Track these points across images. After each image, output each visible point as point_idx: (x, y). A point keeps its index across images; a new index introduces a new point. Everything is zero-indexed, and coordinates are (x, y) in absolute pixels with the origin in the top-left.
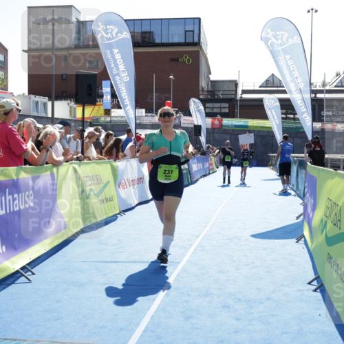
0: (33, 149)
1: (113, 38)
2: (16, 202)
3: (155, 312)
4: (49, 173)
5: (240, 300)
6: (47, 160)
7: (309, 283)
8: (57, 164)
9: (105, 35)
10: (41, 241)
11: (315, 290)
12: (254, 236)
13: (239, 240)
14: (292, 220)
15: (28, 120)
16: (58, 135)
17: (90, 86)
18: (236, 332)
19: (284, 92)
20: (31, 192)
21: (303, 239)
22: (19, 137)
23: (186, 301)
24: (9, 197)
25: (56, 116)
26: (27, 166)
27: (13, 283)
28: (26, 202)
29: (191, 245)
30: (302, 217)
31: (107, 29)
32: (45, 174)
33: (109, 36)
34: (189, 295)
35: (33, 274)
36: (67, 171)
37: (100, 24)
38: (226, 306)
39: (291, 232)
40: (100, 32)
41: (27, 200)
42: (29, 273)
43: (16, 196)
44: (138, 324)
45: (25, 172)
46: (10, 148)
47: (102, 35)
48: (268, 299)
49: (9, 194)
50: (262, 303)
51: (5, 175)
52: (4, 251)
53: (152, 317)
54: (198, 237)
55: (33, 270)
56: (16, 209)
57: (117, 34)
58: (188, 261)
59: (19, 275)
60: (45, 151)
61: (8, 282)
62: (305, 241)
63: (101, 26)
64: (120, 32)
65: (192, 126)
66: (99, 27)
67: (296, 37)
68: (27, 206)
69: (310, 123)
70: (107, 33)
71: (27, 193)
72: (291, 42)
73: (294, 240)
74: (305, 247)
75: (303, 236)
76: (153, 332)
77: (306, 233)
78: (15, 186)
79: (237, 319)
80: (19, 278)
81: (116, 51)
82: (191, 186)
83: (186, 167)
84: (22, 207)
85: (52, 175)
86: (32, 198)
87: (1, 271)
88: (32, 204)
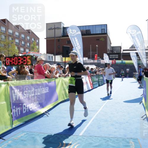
1: (75, 34)
2: (43, 90)
3: (89, 126)
4: (54, 81)
5: (117, 123)
6: (53, 76)
7: (142, 117)
8: (56, 78)
10: (51, 103)
11: (143, 120)
12: (124, 102)
13: (119, 103)
14: (139, 96)
15: (47, 64)
16: (56, 68)
17: (67, 51)
18: (115, 132)
19: (136, 50)
20: (48, 87)
21: (142, 103)
22: (43, 69)
23: (99, 123)
25: (56, 61)
27: (42, 117)
28: (46, 91)
29: (102, 105)
30: (142, 96)
31: (72, 31)
32: (52, 81)
33: (73, 33)
34: (100, 121)
35: (49, 114)
36: (60, 80)
37: (70, 29)
38: (113, 125)
39: (139, 101)
40: (70, 32)
41: (46, 90)
42: (47, 114)
43: (43, 88)
44: (83, 130)
45: (46, 81)
48: (127, 122)
49: (41, 88)
50: (124, 124)
51: (39, 82)
52: (39, 106)
56: (43, 93)
57: (76, 33)
58: (101, 110)
59: (44, 114)
60: (52, 73)
62: (143, 104)
63: (71, 30)
64: (77, 32)
65: (104, 63)
66: (70, 30)
67: (139, 31)
68: (46, 92)
69: (146, 62)
70: (73, 32)
71: (46, 88)
72: (138, 33)
73: (139, 103)
74: (143, 106)
75: (142, 102)
76: (87, 132)
77: (143, 101)
78: (43, 86)
79: (116, 128)
81: (76, 38)
82: (104, 85)
83: (102, 78)
84: (45, 92)
85: (55, 82)
86: (48, 89)
87: (39, 113)
88: (48, 91)
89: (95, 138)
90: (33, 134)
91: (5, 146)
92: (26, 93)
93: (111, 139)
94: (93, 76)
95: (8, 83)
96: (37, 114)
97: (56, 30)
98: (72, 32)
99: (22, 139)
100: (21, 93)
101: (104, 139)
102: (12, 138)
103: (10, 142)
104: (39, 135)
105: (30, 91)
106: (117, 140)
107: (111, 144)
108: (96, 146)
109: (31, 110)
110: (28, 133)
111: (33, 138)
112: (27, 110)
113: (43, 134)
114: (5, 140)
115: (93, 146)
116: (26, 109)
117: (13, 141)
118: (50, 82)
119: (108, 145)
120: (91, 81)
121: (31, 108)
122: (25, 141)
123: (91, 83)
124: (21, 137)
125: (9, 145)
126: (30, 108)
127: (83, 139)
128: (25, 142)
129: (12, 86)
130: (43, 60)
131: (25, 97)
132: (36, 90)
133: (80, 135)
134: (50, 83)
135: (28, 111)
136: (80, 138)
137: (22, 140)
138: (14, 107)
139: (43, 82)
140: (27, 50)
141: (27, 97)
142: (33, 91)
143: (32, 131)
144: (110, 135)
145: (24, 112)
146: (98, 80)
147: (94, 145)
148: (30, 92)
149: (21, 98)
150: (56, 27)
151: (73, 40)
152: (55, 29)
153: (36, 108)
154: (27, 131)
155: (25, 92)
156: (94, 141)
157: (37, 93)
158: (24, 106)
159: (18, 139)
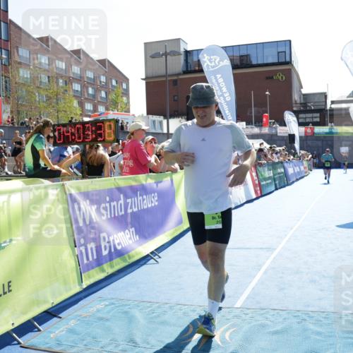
0: (156, 160)
1: (217, 66)
2: (145, 201)
3: (256, 285)
4: (169, 178)
5: (324, 276)
8: (175, 171)
9: (209, 64)
10: (165, 232)
12: (338, 226)
13: (327, 230)
18: (320, 299)
20: (156, 194)
23: (281, 277)
24: (140, 198)
25: (171, 132)
26: (152, 174)
27: (145, 264)
28: (152, 202)
29: (286, 235)
32: (166, 179)
33: (213, 64)
34: (283, 273)
35: (160, 257)
37: (205, 55)
38: (313, 281)
40: (205, 62)
41: (153, 200)
42: (157, 257)
43: (145, 197)
44: (242, 294)
45: (151, 178)
46: (138, 160)
47: (208, 65)
49: (140, 195)
51: (136, 181)
52: (138, 239)
53: (253, 288)
54: (292, 229)
55: (160, 255)
56: (145, 207)
57: (219, 63)
58: (283, 247)
59: (149, 258)
61: (141, 263)
63: (206, 57)
65: (287, 135)
66: (204, 58)
68: (153, 205)
70: (211, 62)
71: (153, 195)
76: (254, 298)
78: (144, 190)
79: (321, 290)
80: (149, 260)
81: (219, 76)
82: (287, 187)
83: (283, 170)
84: (149, 206)
85: (172, 180)
86: (156, 198)
87: (137, 254)
88: (156, 203)
89: (272, 313)
90: (126, 305)
91: (62, 331)
92: (105, 209)
93: (311, 314)
94: (261, 165)
95: (63, 185)
96: (133, 256)
97: (168, 57)
98: (210, 60)
99: (99, 315)
100: (94, 207)
101: (296, 314)
102: (76, 314)
103: (72, 323)
104: (138, 306)
105: (115, 203)
106: (325, 318)
107: (311, 327)
108: (276, 333)
109: (119, 248)
110: (112, 301)
111: (126, 313)
112: (110, 247)
113: (149, 305)
114: (60, 318)
115: (269, 333)
116: (108, 245)
117: (79, 320)
118: (161, 182)
119: (305, 330)
120: (255, 178)
121: (119, 244)
122: (107, 320)
123: (257, 182)
124: (98, 311)
125: (71, 331)
126: (116, 242)
127: (244, 316)
128: (108, 324)
129: (73, 192)
130: (143, 130)
131: (104, 218)
132: (129, 200)
133: (236, 306)
134: (159, 185)
135: (113, 250)
136: (237, 312)
137: (101, 319)
138: (82, 241)
139: (144, 183)
140: (101, 109)
141: (109, 217)
142: (121, 204)
143: (122, 298)
144: (308, 306)
145: (105, 253)
146: (274, 175)
147: (272, 330)
148: (114, 206)
149: (95, 221)
150: (168, 51)
151: (214, 81)
152: (166, 54)
153: (131, 242)
154: (109, 297)
155: (103, 205)
156: (270, 321)
157: (131, 208)
158: (104, 238)
159: (90, 316)
